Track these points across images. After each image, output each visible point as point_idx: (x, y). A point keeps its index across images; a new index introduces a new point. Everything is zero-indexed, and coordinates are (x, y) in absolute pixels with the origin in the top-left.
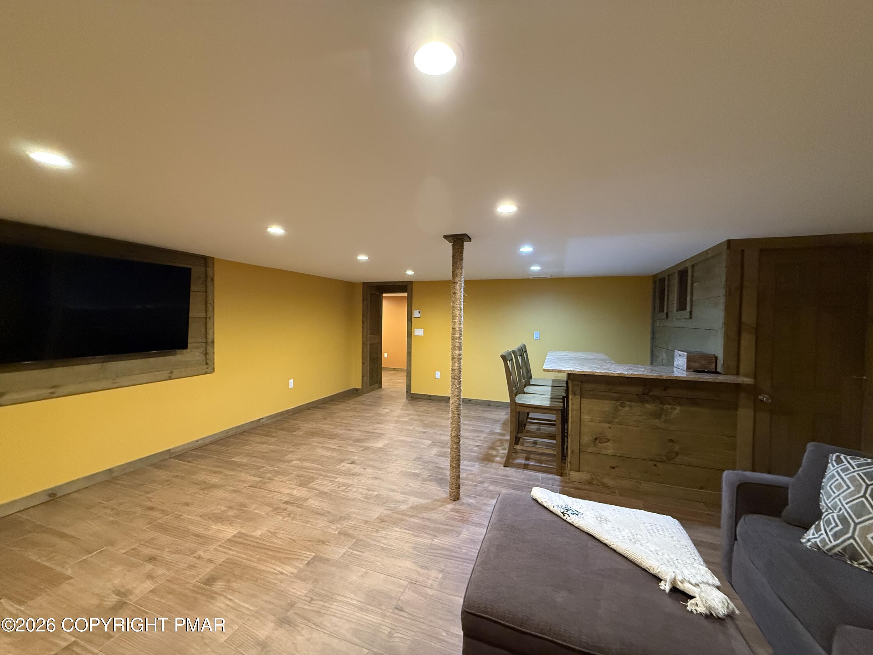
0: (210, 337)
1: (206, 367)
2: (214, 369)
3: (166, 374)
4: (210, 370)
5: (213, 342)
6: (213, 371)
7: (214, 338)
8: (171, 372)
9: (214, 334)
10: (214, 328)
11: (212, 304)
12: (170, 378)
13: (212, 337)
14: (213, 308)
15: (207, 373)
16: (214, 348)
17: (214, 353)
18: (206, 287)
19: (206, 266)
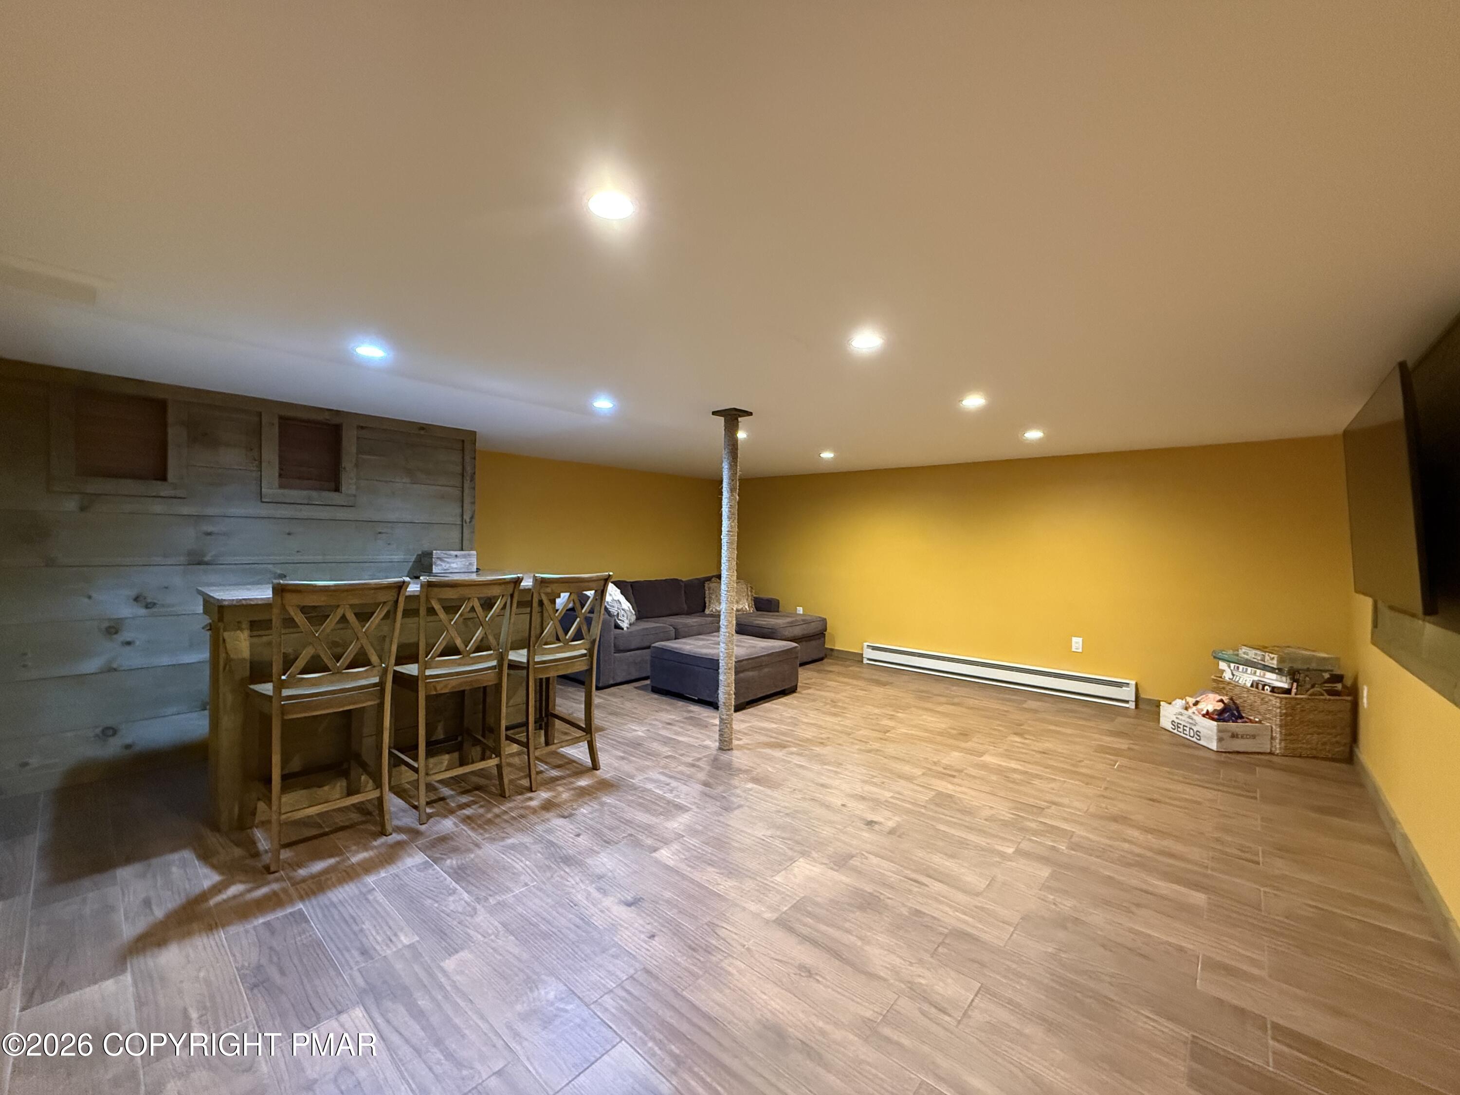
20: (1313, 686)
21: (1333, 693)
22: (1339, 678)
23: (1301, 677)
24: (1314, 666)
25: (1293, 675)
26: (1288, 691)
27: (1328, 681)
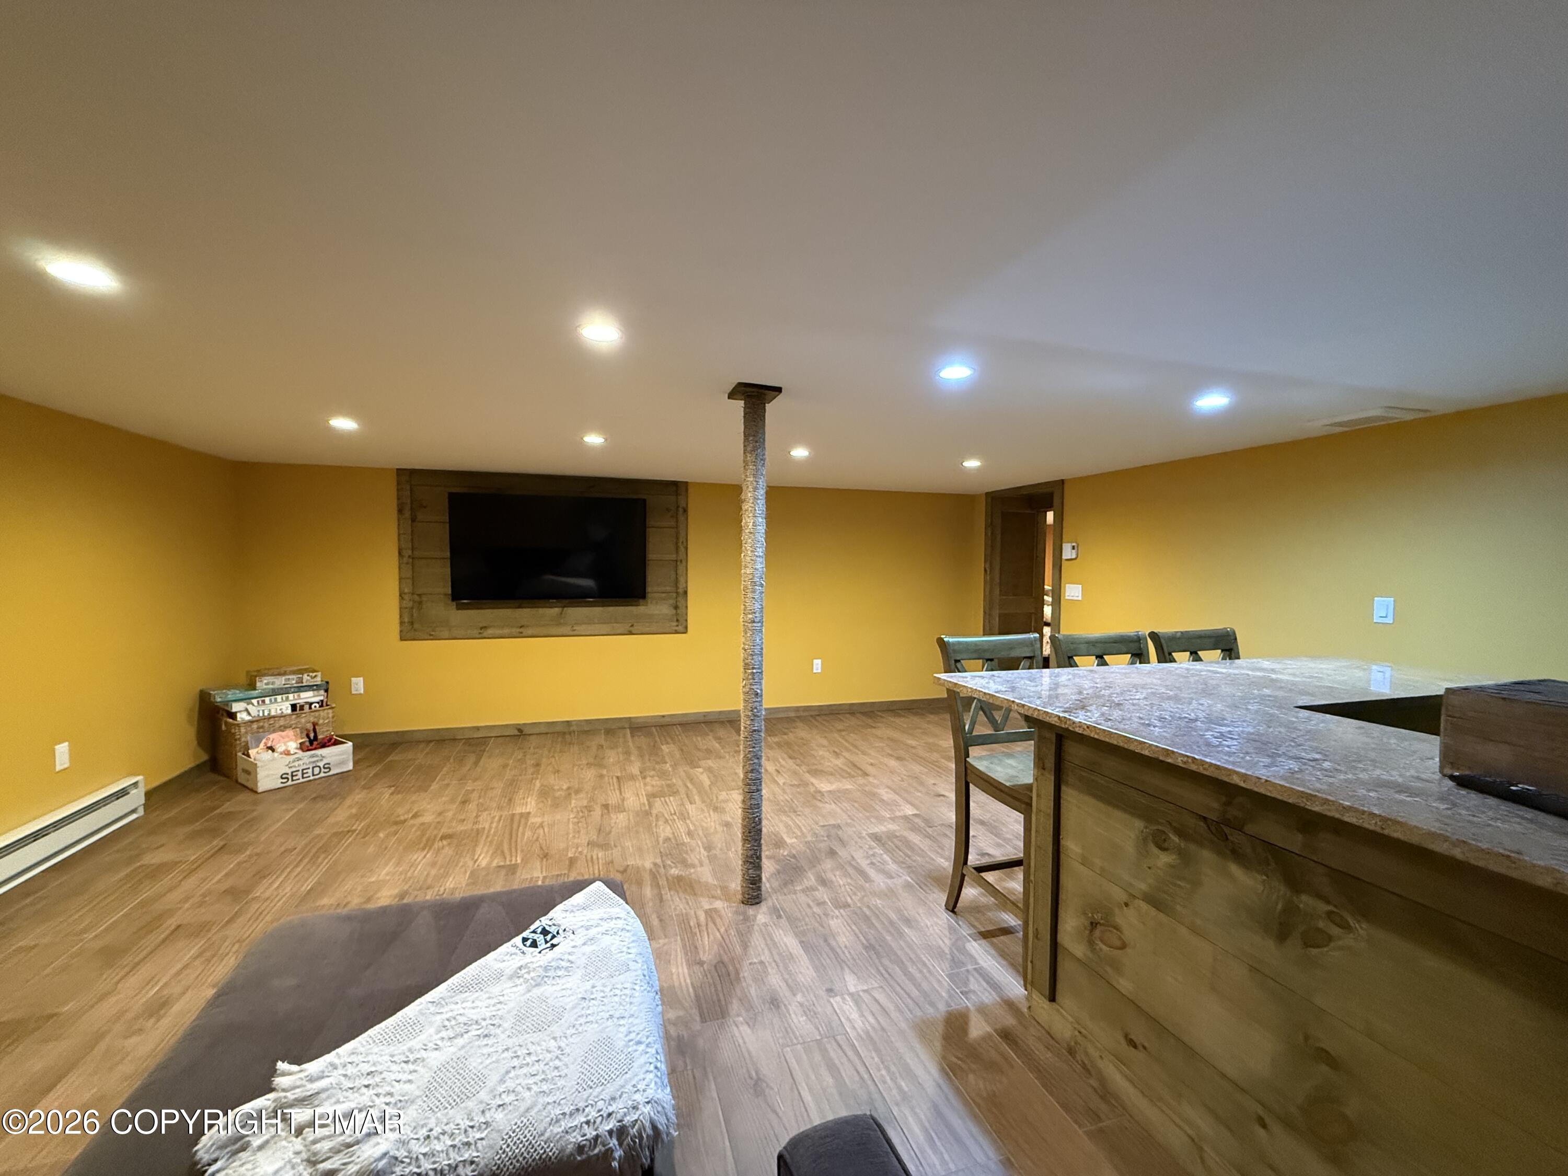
0: (681, 586)
1: (675, 624)
2: (686, 628)
3: (627, 627)
4: (680, 628)
5: (686, 593)
6: (685, 631)
7: (687, 587)
8: (632, 626)
9: (686, 582)
10: (687, 574)
11: (685, 543)
12: (631, 633)
13: (684, 585)
14: (686, 549)
15: (676, 632)
16: (686, 601)
17: (687, 607)
18: (677, 521)
19: (677, 494)
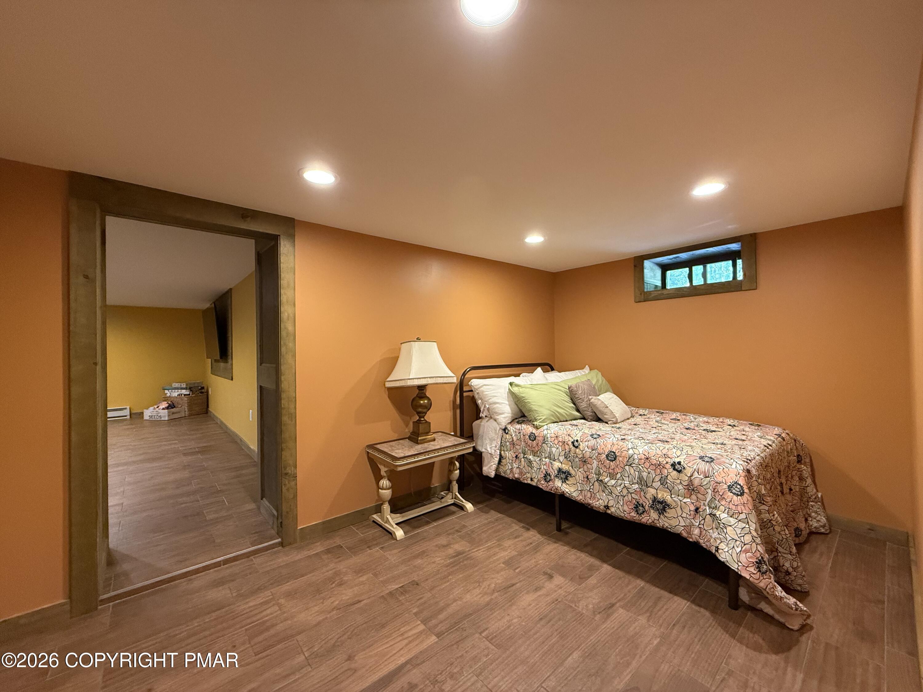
20: (196, 391)
21: (202, 393)
22: (203, 388)
23: (193, 389)
24: (196, 385)
25: (190, 389)
26: (189, 395)
27: (201, 389)
